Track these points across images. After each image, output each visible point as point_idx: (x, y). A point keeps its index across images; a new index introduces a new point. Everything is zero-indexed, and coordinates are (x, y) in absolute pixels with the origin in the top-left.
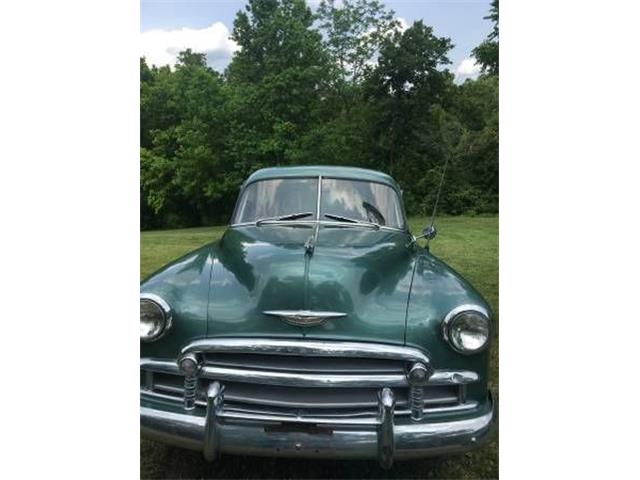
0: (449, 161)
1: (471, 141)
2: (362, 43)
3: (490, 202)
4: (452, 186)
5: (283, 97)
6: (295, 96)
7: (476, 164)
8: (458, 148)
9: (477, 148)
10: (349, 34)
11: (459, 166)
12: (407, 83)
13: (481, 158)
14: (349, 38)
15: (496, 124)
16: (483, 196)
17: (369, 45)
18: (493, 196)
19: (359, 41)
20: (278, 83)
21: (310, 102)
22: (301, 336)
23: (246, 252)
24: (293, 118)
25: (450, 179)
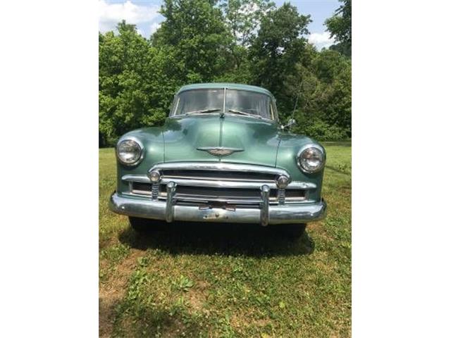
0: (308, 104)
1: (323, 90)
2: (249, 19)
4: (310, 122)
5: (194, 55)
6: (202, 55)
7: (326, 106)
9: (327, 95)
10: (240, 11)
11: (314, 108)
12: (279, 48)
13: (330, 102)
14: (240, 14)
16: (330, 128)
17: (254, 20)
19: (246, 17)
20: (191, 45)
21: (212, 60)
22: (218, 160)
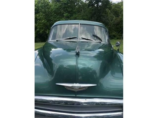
0: (110, 25)
1: (116, 20)
3: (120, 36)
4: (110, 32)
5: (66, 6)
6: (69, 6)
7: (117, 26)
8: (112, 21)
9: (117, 22)
11: (112, 26)
12: (99, 3)
13: (118, 24)
15: (123, 15)
16: (118, 34)
18: (121, 34)
20: (64, 2)
22: (75, 96)
23: (51, 53)
24: (69, 12)
25: (110, 30)
